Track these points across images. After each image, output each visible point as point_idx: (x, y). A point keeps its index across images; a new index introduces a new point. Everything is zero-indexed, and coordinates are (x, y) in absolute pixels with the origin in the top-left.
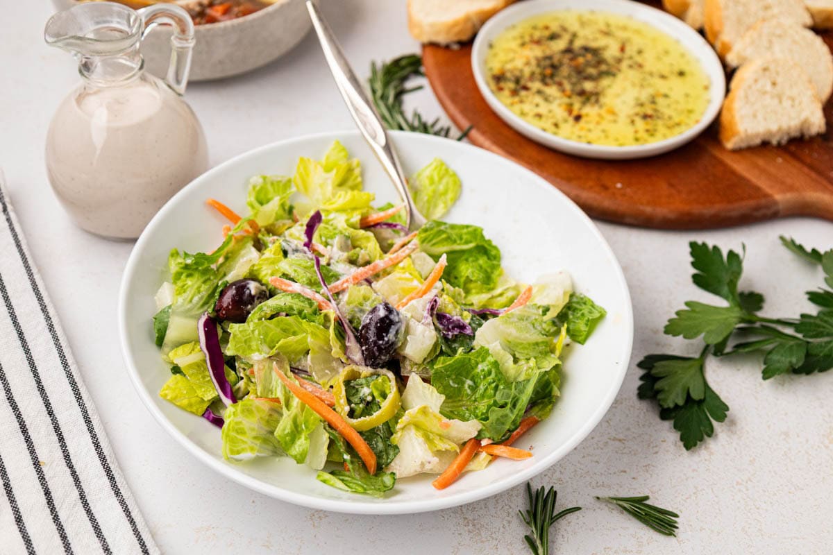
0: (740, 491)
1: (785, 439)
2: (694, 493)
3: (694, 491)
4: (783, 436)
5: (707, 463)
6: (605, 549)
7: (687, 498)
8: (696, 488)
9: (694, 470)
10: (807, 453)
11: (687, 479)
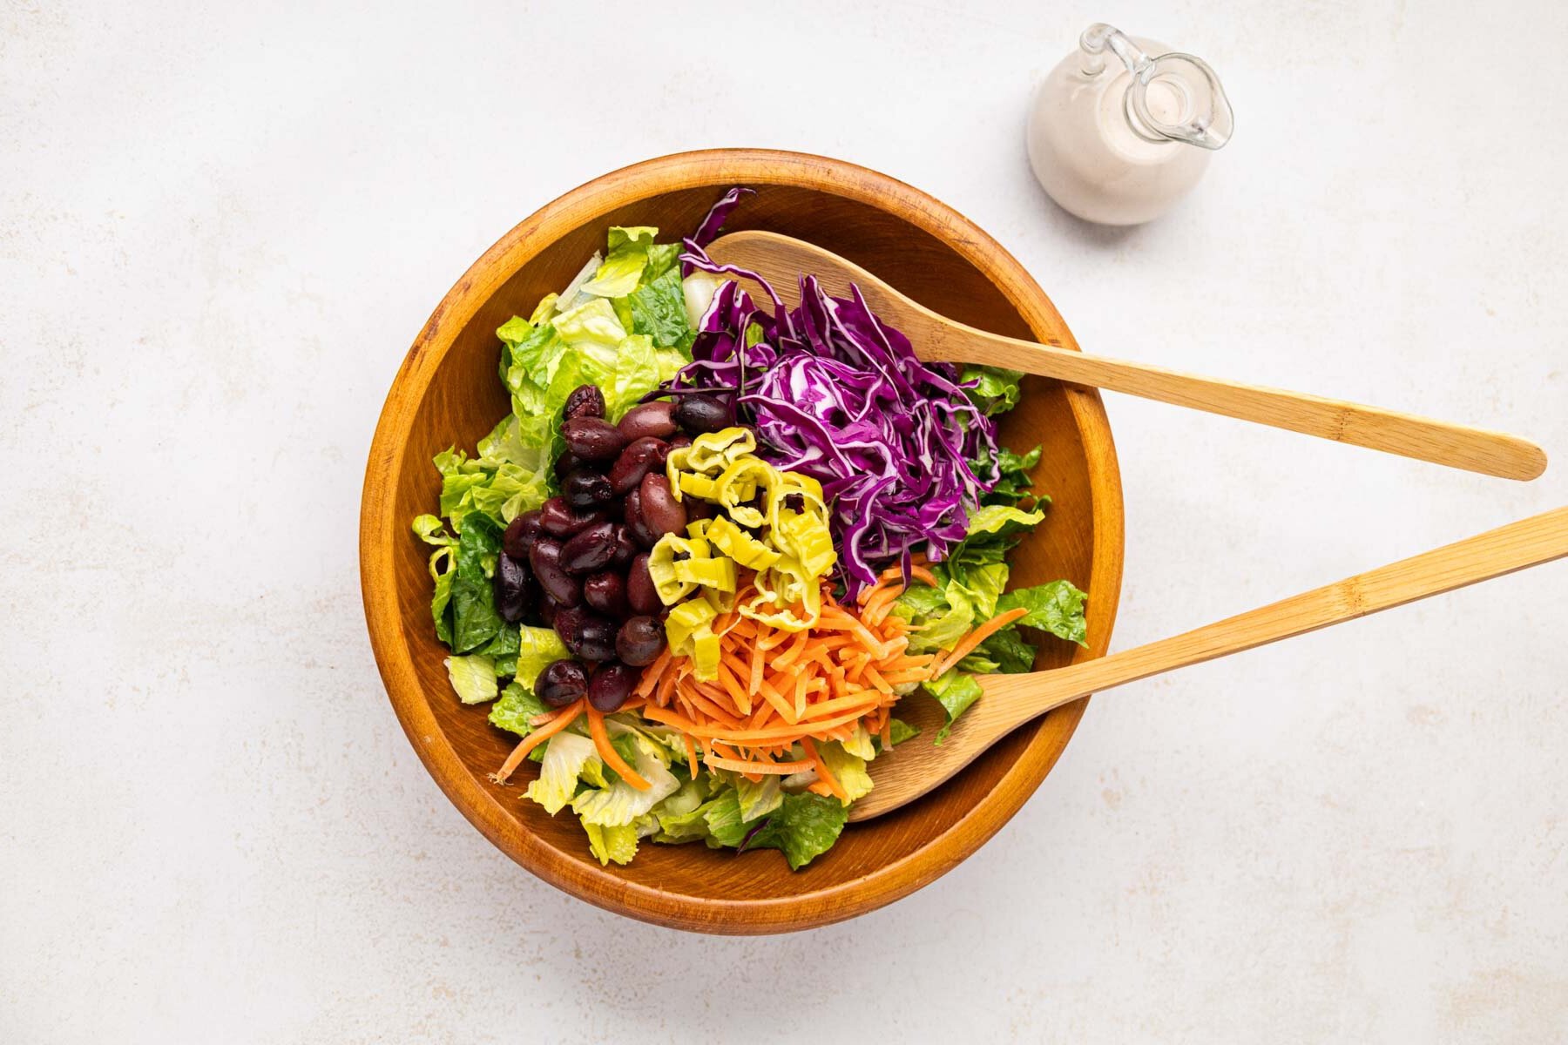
0: (372, 881)
1: (438, 940)
2: (369, 834)
3: (372, 834)
4: (441, 939)
5: (406, 853)
6: (302, 734)
7: (363, 825)
8: (376, 836)
9: (397, 838)
10: (422, 961)
11: (386, 829)
